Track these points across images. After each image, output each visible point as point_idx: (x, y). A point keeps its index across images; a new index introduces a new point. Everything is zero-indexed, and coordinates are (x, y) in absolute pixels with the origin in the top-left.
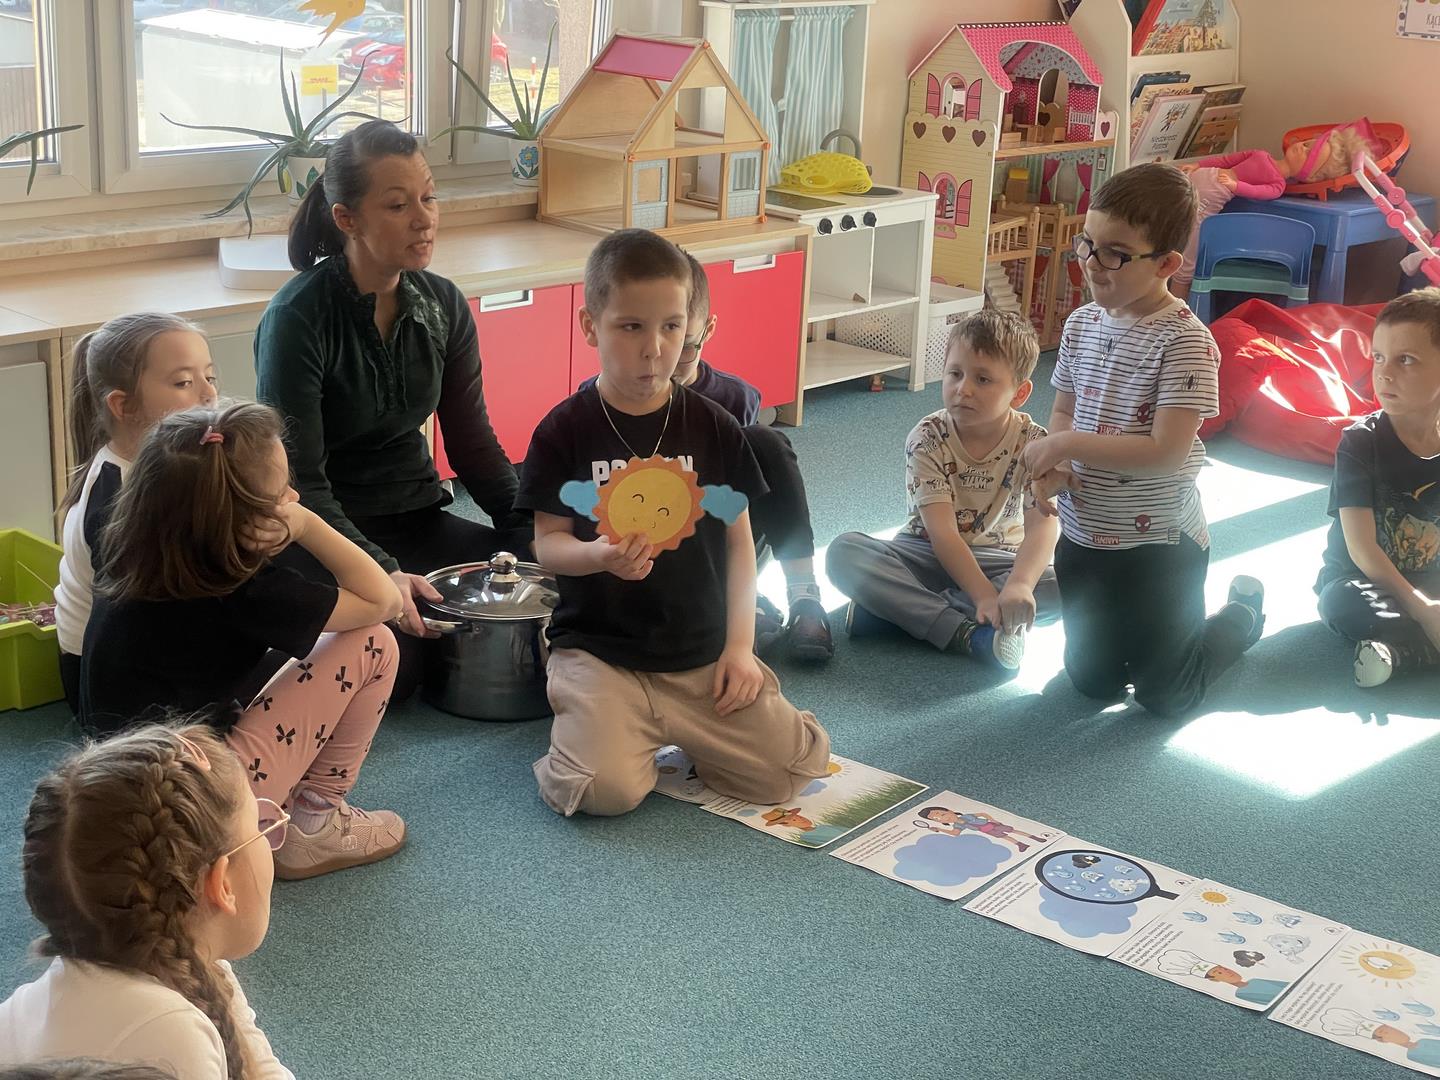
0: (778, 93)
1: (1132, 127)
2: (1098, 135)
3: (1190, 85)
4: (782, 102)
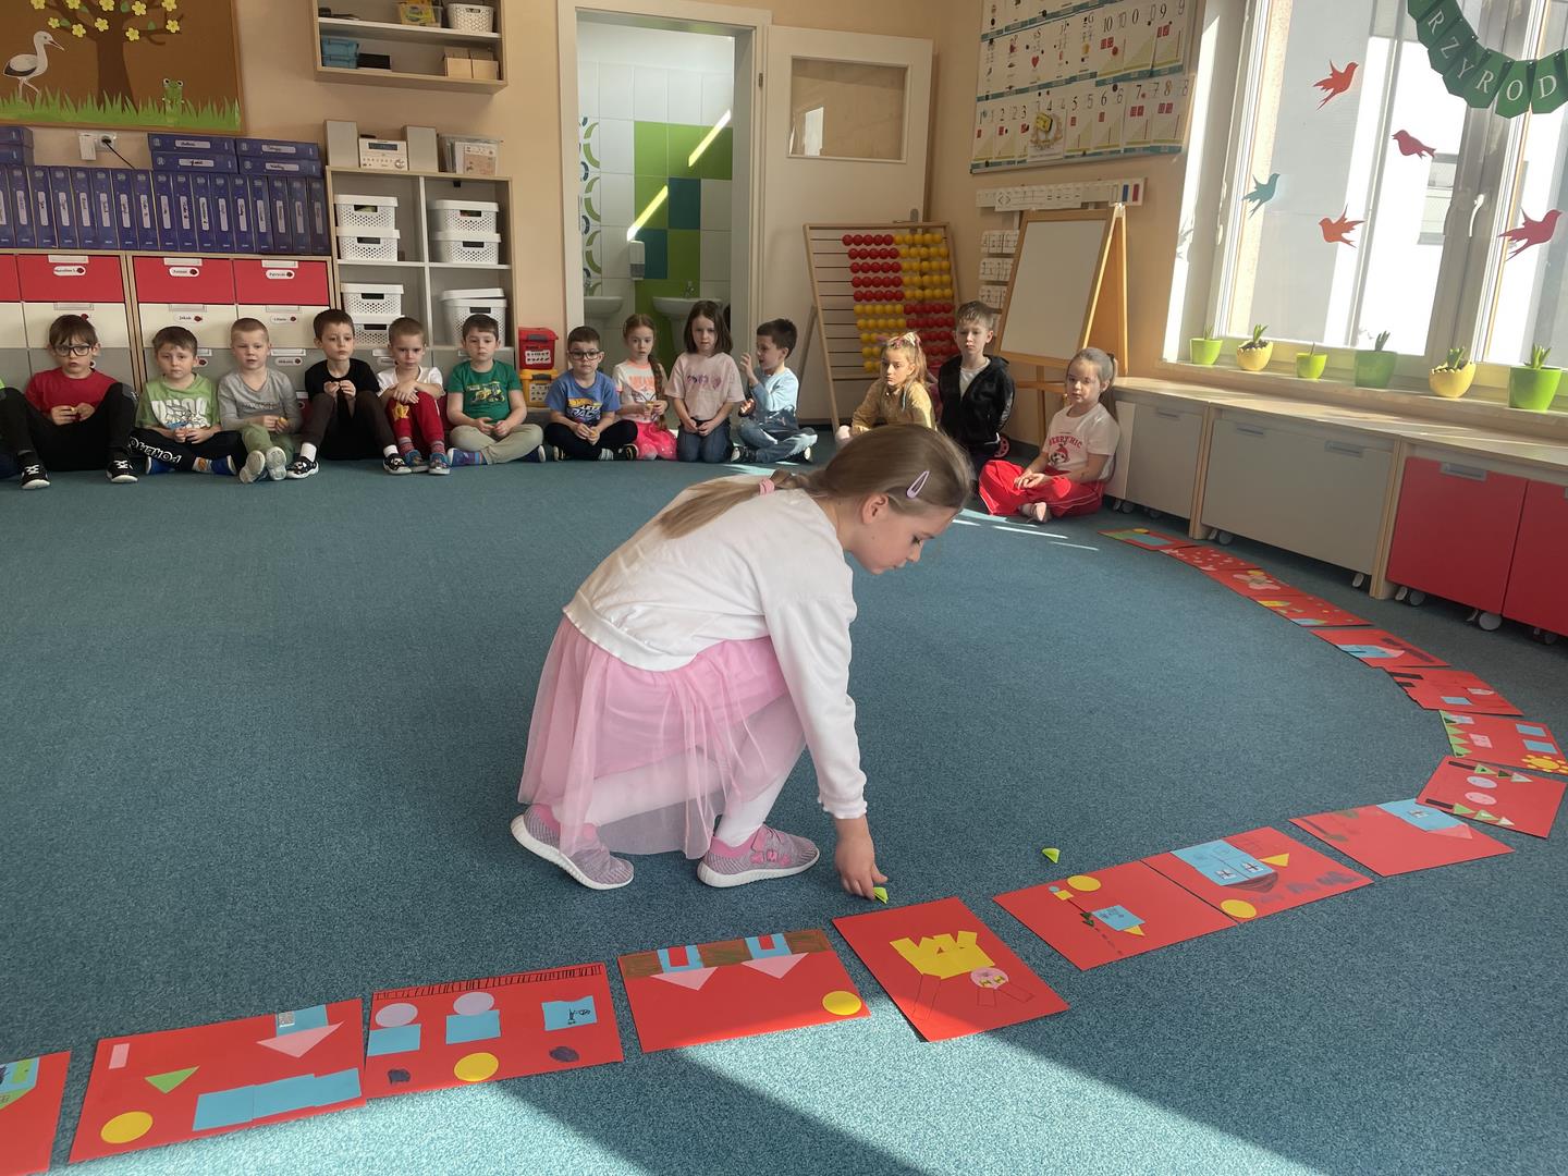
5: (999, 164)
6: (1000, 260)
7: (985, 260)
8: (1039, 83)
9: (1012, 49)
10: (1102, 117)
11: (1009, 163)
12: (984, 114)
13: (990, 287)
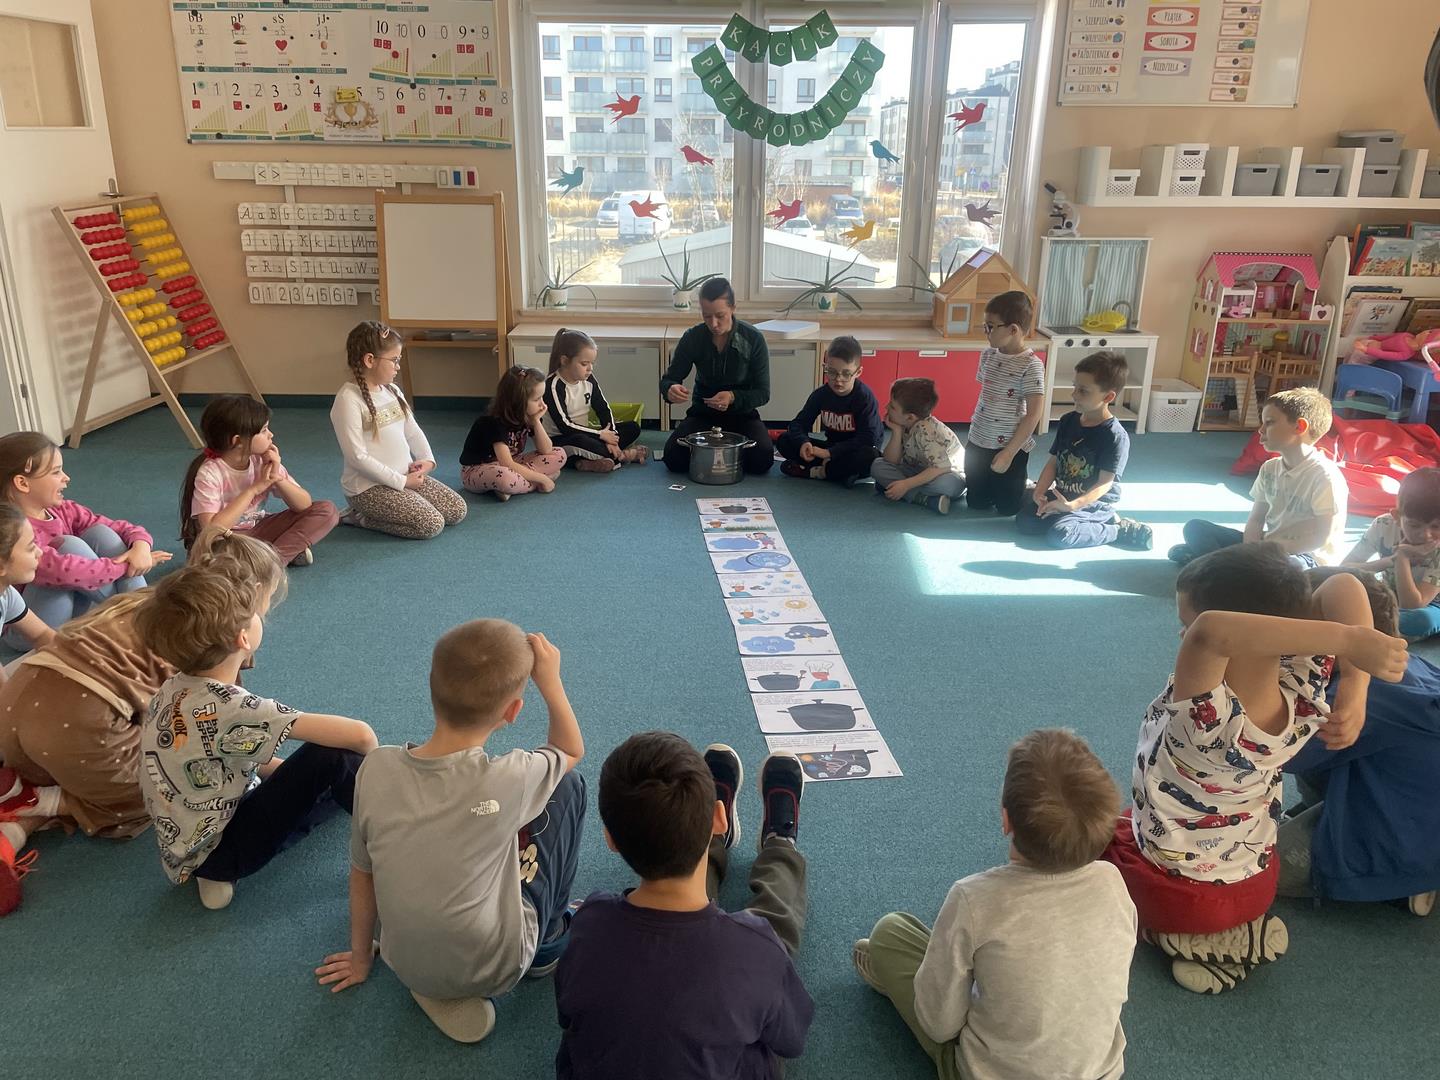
0: (1088, 282)
1: (1345, 315)
2: (1313, 317)
3: (1399, 296)
4: (1093, 287)
5: (245, 137)
6: (276, 232)
7: (246, 232)
8: (291, 66)
9: (237, 27)
10: (401, 109)
11: (259, 138)
12: (201, 85)
13: (266, 258)
